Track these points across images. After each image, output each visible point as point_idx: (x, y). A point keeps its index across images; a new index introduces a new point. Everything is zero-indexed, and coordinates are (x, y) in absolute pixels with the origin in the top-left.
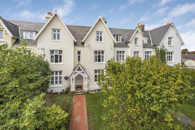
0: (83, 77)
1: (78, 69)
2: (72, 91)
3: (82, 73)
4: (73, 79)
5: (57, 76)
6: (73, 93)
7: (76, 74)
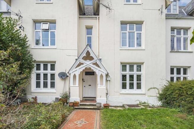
0: (97, 73)
1: (85, 55)
2: (73, 101)
3: (94, 66)
4: (75, 76)
5: (45, 72)
6: (75, 104)
7: (82, 66)
